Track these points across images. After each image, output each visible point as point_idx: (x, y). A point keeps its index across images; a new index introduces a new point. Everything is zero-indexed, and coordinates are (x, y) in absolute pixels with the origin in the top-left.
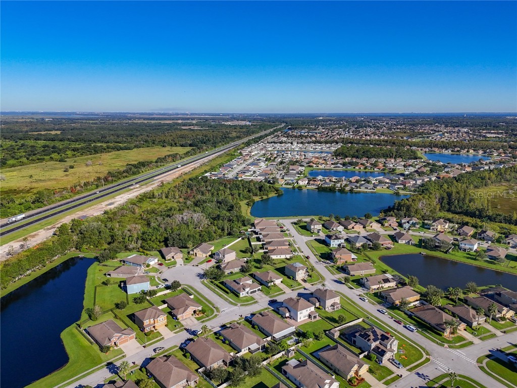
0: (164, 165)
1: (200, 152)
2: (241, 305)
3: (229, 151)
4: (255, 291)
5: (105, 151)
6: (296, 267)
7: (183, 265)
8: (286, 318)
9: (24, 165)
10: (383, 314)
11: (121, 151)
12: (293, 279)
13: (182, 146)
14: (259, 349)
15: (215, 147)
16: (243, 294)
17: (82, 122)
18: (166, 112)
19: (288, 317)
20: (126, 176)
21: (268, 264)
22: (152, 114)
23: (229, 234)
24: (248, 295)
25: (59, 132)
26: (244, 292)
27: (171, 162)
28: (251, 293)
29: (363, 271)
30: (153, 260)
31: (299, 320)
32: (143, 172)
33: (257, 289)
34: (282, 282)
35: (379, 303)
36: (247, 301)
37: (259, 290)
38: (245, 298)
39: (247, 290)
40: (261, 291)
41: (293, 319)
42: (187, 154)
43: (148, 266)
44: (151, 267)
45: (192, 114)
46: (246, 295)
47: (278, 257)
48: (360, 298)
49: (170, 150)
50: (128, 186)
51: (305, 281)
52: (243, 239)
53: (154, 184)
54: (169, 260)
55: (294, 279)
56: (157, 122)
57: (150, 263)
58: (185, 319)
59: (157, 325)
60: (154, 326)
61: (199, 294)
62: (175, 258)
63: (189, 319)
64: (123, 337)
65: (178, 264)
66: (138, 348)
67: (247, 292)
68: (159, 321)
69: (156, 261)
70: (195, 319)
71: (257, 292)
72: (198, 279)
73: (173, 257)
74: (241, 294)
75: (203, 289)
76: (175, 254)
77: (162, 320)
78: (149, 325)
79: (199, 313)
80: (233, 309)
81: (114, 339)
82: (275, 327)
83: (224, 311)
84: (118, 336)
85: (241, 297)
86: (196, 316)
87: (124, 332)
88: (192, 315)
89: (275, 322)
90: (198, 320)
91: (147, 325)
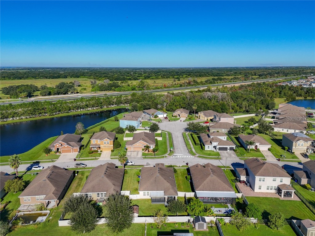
1: (270, 78)
2: (199, 157)
4: (226, 149)
8: (240, 181)
12: (288, 150)
14: (163, 200)
16: (208, 148)
19: (244, 182)
21: (266, 134)
23: (247, 111)
24: (215, 150)
26: (210, 146)
27: (243, 80)
30: (162, 114)
31: (257, 190)
33: (228, 147)
34: (269, 150)
36: (209, 155)
37: (231, 149)
38: (209, 152)
39: (215, 144)
40: (234, 150)
41: (250, 186)
43: (156, 117)
44: (158, 118)
46: (214, 149)
47: (285, 131)
51: (305, 156)
52: (256, 116)
54: (175, 117)
55: (290, 150)
57: (158, 115)
58: (133, 151)
59: (102, 147)
60: (100, 147)
61: (171, 139)
62: (180, 116)
63: (136, 152)
64: (66, 146)
65: (180, 120)
66: (71, 159)
67: (215, 147)
68: (105, 143)
69: (165, 116)
70: (141, 154)
71: (228, 151)
72: (183, 131)
73: (179, 115)
74: (206, 146)
75: (178, 137)
76: (181, 113)
77: (108, 143)
78: (96, 144)
79: (151, 151)
80: (187, 157)
81: (58, 146)
82: (205, 182)
83: (176, 156)
84: (62, 143)
85: (205, 150)
86: (147, 152)
87: (71, 143)
88: (143, 150)
89: (210, 176)
90: (143, 155)
91: (94, 144)
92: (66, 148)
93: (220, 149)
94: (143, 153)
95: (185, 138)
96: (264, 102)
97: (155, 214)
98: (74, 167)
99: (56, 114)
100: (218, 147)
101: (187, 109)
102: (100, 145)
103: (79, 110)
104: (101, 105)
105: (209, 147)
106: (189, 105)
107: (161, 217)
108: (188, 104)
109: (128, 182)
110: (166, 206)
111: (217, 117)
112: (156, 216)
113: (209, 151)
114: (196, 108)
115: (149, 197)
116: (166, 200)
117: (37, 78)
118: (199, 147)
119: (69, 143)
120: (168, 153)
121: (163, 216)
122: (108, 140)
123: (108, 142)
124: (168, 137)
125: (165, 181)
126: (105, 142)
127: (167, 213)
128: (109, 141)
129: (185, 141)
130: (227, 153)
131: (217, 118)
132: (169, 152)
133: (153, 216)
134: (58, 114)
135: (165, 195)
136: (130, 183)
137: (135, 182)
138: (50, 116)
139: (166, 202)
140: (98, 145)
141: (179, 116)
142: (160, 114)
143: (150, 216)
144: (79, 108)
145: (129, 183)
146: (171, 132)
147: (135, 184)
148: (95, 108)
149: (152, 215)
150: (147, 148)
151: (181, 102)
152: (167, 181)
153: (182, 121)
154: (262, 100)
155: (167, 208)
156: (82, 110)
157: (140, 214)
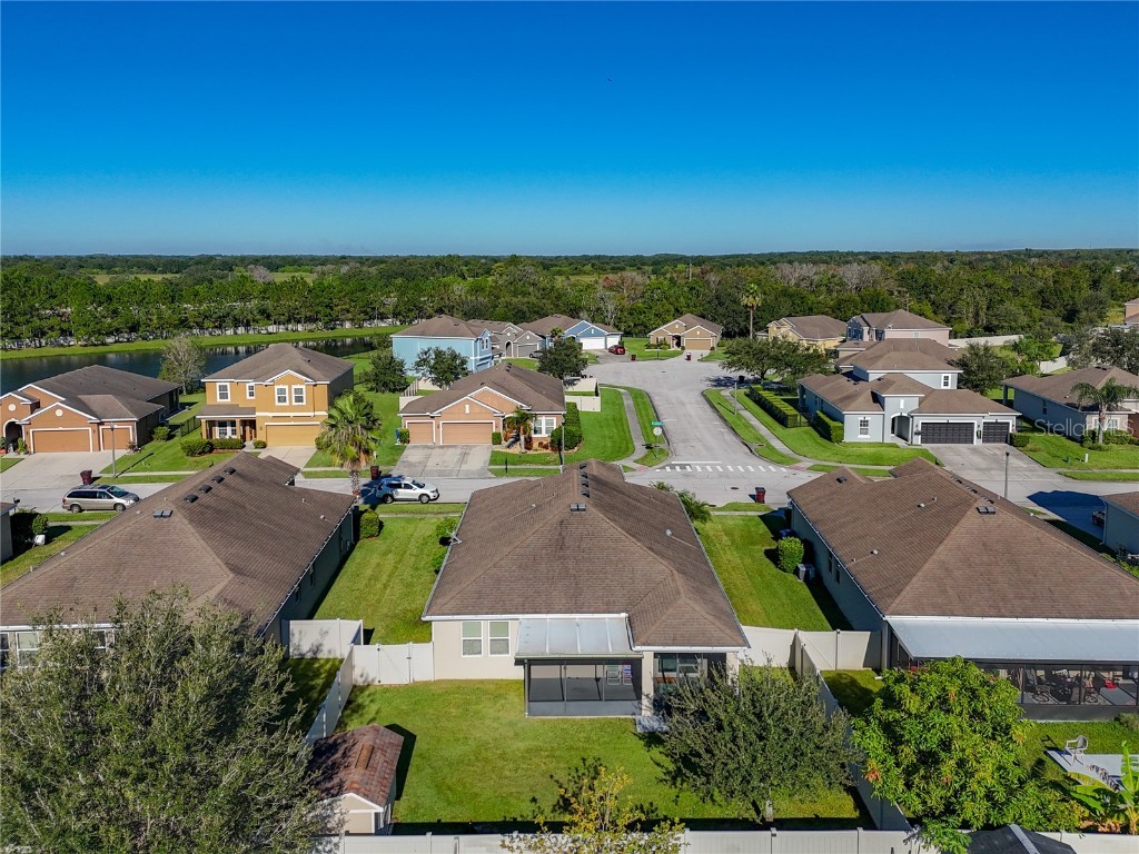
16: (864, 427)
24: (899, 442)
30: (598, 335)
33: (978, 422)
37: (996, 432)
39: (898, 404)
46: (891, 438)
54: (658, 345)
57: (582, 341)
58: (442, 447)
59: (266, 418)
60: (252, 423)
61: (646, 410)
62: (684, 343)
63: (459, 451)
64: (59, 413)
65: (684, 356)
66: (71, 476)
67: (900, 425)
68: (282, 399)
69: (614, 341)
70: (488, 456)
71: (977, 442)
72: (705, 386)
73: (678, 338)
74: (852, 420)
75: (683, 404)
76: (687, 328)
77: (299, 399)
78: (233, 409)
79: (540, 444)
80: (747, 471)
81: (12, 407)
82: (942, 553)
83: (683, 467)
84: (38, 397)
85: (846, 440)
86: (518, 449)
87: (94, 400)
88: (496, 439)
89: (971, 514)
90: (493, 462)
91: (219, 406)
92: (59, 421)
93: (931, 433)
94: (494, 454)
95: (718, 407)
96: (1054, 299)
97: (548, 811)
98: (60, 509)
99: (116, 342)
100: (918, 423)
101: (714, 320)
102: (253, 410)
103: (230, 332)
104: (328, 311)
105: (864, 423)
106: (721, 304)
107: (608, 838)
108: (717, 298)
109: (375, 578)
110: (652, 739)
111: (866, 329)
112: (556, 828)
113: (870, 445)
114: (758, 301)
115: (504, 669)
116: (648, 686)
117: (116, 269)
118: (806, 433)
119: (84, 397)
120: (636, 456)
121: (631, 827)
122: (301, 382)
123: (299, 391)
124: (631, 402)
125: (635, 548)
126: (282, 391)
127: (662, 798)
128: (303, 383)
129: (721, 417)
130: (975, 451)
131: (866, 332)
132: (640, 451)
133: (528, 827)
134: (128, 341)
135: (634, 639)
136: (385, 586)
137: (420, 577)
138: (86, 346)
139: (645, 701)
140: (244, 410)
141: (678, 344)
142: (588, 335)
143: (504, 827)
144: (229, 321)
145: (379, 586)
146: (646, 388)
147: (418, 588)
148: (300, 327)
149: (523, 810)
150: (519, 425)
151: (682, 299)
152: (650, 549)
153: (693, 359)
154: (1041, 292)
155: (656, 752)
156: (241, 330)
157: (413, 811)
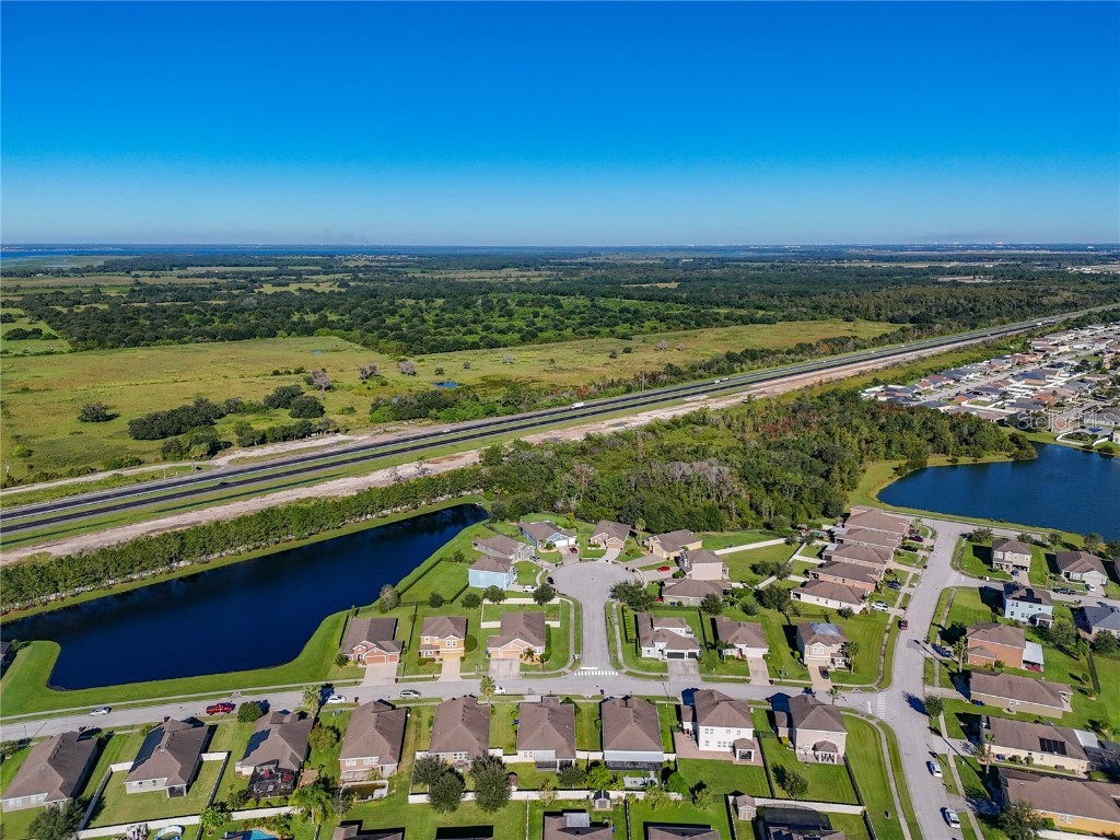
0: (801, 361)
2: (629, 674)
3: (1000, 338)
4: (681, 656)
5: (715, 324)
6: (814, 633)
7: (610, 562)
8: (683, 729)
9: (562, 341)
10: (948, 823)
11: (750, 325)
12: (797, 660)
13: (891, 322)
14: (553, 765)
15: (973, 327)
16: (648, 651)
17: (739, 266)
18: (943, 242)
19: (688, 732)
20: (701, 377)
21: (781, 610)
22: (903, 248)
23: (768, 526)
24: (660, 658)
25: (674, 285)
26: (652, 648)
27: (825, 354)
28: (670, 655)
29: (1018, 702)
30: (564, 539)
31: (702, 746)
32: (742, 370)
33: (686, 652)
34: (764, 657)
35: (971, 795)
36: (648, 668)
37: (692, 655)
38: (647, 663)
39: (659, 644)
40: (698, 659)
41: (696, 739)
42: (880, 340)
43: (550, 546)
44: (554, 550)
45: (1006, 247)
46: (658, 656)
47: (822, 602)
48: (928, 764)
49: (854, 329)
50: (683, 396)
51: (824, 673)
52: (787, 543)
53: (737, 397)
54: (594, 546)
55: (801, 658)
56: (893, 265)
57: (556, 542)
58: (502, 660)
59: (443, 651)
60: (438, 652)
61: (579, 624)
62: (607, 545)
63: (509, 662)
64: (375, 651)
65: (605, 557)
66: (388, 678)
67: (661, 651)
68: (448, 645)
69: (572, 541)
70: (518, 665)
71: (685, 659)
72: (607, 597)
73: (604, 542)
74: (645, 649)
75: (595, 618)
76: (609, 538)
77: (455, 645)
78: (431, 646)
79: (537, 660)
80: (605, 674)
81: (360, 649)
83: (584, 672)
84: (366, 645)
85: (642, 656)
86: (528, 662)
87: (383, 643)
88: (521, 658)
89: (629, 726)
90: (520, 669)
91: (426, 645)
92: (376, 654)
94: (521, 663)
95: (608, 619)
97: (540, 787)
98: (400, 698)
100: (666, 652)
102: (438, 648)
107: (549, 792)
112: (542, 790)
113: (650, 659)
115: (532, 760)
116: (558, 765)
118: (632, 648)
119: (380, 643)
120: (569, 665)
121: (552, 790)
122: (455, 639)
123: (455, 642)
124: (573, 616)
125: (558, 734)
126: (449, 642)
127: (558, 786)
129: (607, 630)
130: (682, 664)
132: (571, 661)
135: (556, 757)
137: (510, 731)
139: (558, 768)
140: (435, 648)
142: (559, 540)
143: (534, 790)
145: (500, 734)
146: (581, 599)
147: (509, 734)
149: (537, 788)
150: (530, 654)
152: (561, 734)
155: (558, 777)
